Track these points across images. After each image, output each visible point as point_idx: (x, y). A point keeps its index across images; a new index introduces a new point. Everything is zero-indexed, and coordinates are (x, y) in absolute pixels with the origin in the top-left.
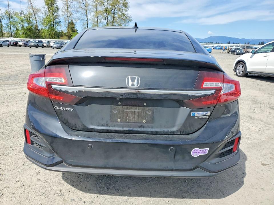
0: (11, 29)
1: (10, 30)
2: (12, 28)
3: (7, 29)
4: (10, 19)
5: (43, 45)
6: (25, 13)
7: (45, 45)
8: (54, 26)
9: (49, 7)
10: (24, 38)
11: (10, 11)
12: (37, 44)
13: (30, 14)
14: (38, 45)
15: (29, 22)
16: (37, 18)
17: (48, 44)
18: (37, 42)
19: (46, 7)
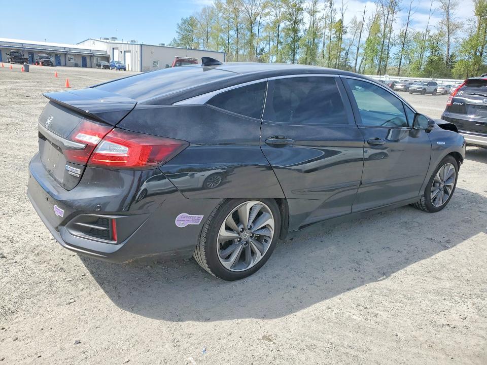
0: (401, 61)
1: (399, 64)
2: (403, 60)
3: (394, 63)
4: (404, 45)
5: (436, 90)
6: (431, 34)
7: (439, 90)
8: (481, 54)
9: (482, 18)
10: (417, 77)
11: (408, 32)
12: (423, 88)
13: (441, 34)
14: (425, 89)
15: (435, 49)
16: (452, 40)
17: (446, 89)
18: (425, 85)
19: (477, 18)
